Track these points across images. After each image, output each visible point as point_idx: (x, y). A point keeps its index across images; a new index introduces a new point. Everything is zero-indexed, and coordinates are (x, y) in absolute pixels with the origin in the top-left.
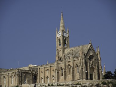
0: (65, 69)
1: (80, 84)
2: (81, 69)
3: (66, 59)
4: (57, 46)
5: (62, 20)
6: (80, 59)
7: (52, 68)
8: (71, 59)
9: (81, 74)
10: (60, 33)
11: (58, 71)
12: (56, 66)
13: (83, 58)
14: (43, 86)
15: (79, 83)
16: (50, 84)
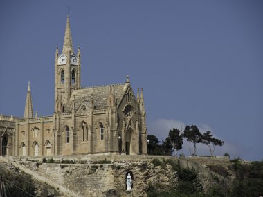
0: (75, 130)
1: (109, 162)
2: (109, 132)
3: (78, 111)
4: (56, 82)
5: (67, 32)
6: (107, 113)
7: (45, 124)
8: (89, 111)
9: (109, 142)
10: (63, 58)
11: (59, 132)
12: (54, 122)
13: (114, 111)
14: (33, 161)
15: (108, 160)
16: (47, 159)
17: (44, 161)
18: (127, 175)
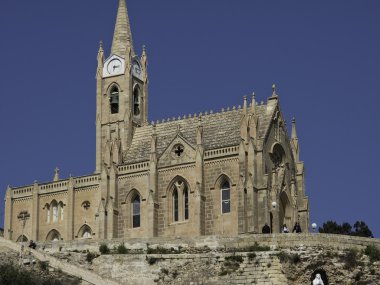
3: (164, 156)
5: (122, 15)
8: (192, 154)
9: (250, 214)
10: (116, 63)
11: (116, 205)
13: (259, 148)
14: (76, 251)
16: (111, 246)
17: (104, 250)
18: (313, 277)
